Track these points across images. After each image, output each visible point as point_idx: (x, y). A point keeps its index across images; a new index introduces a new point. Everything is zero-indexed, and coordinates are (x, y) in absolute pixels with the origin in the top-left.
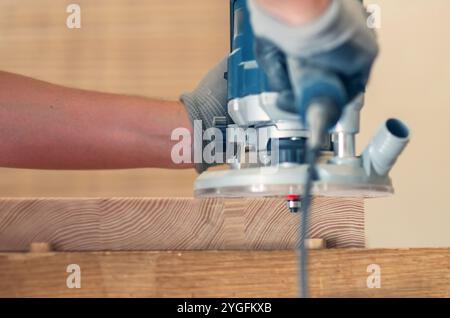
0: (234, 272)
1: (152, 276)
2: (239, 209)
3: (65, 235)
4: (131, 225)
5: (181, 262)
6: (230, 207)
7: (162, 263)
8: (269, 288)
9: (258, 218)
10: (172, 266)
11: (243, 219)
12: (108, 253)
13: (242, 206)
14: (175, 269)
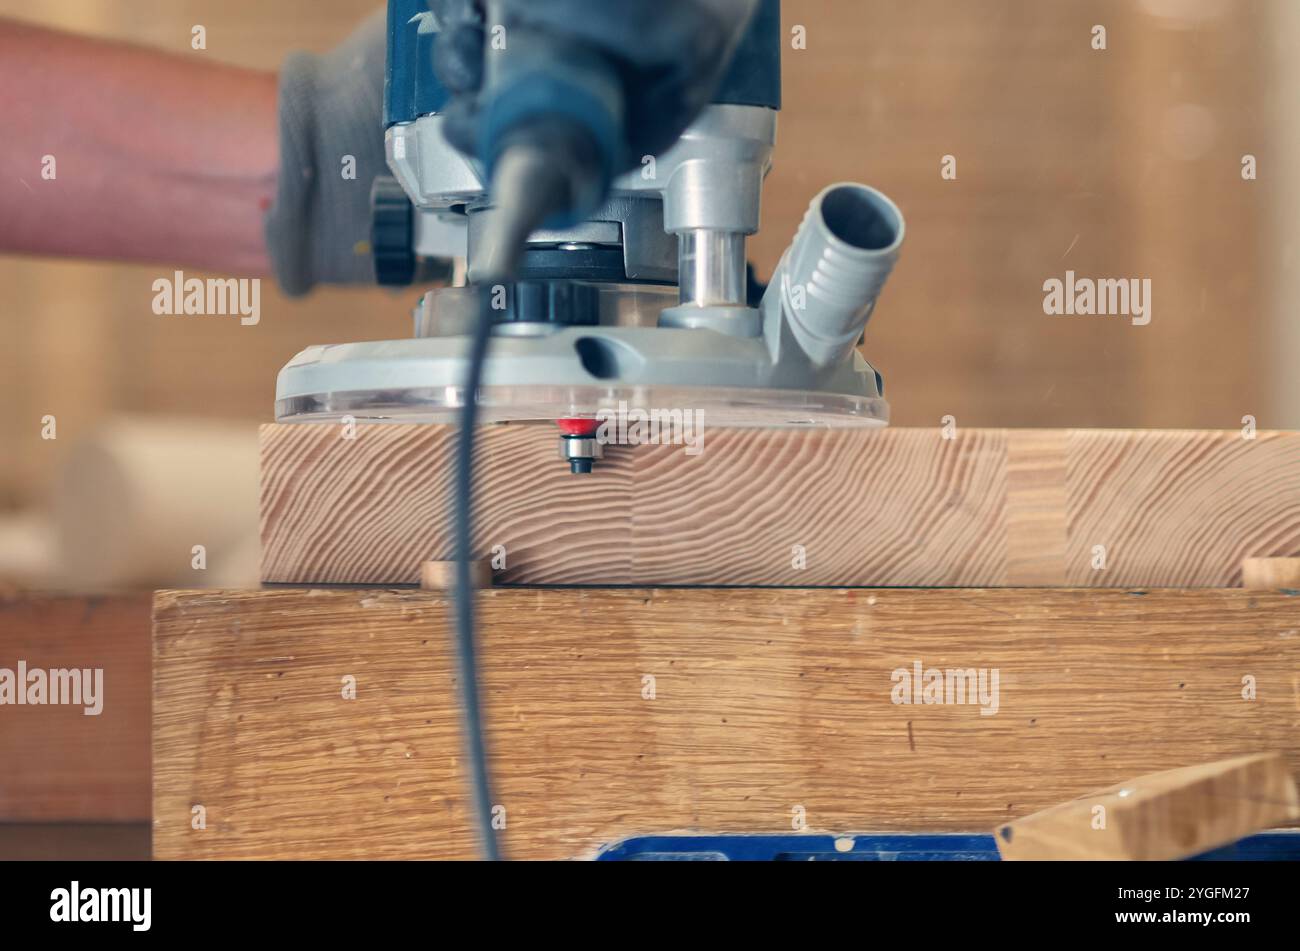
0: (1034, 654)
1: (786, 663)
2: (1048, 465)
4: (727, 511)
5: (875, 622)
6: (1024, 458)
8: (1142, 705)
9: (1106, 493)
10: (847, 635)
11: (1062, 493)
12: (657, 593)
13: (1062, 457)
14: (857, 645)
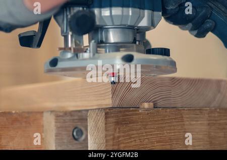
1: (206, 122)
3: (156, 98)
4: (185, 93)
5: (219, 114)
7: (210, 115)
10: (215, 117)
14: (216, 119)
